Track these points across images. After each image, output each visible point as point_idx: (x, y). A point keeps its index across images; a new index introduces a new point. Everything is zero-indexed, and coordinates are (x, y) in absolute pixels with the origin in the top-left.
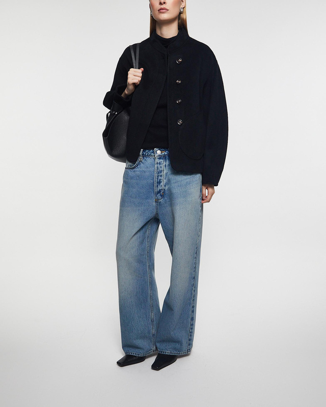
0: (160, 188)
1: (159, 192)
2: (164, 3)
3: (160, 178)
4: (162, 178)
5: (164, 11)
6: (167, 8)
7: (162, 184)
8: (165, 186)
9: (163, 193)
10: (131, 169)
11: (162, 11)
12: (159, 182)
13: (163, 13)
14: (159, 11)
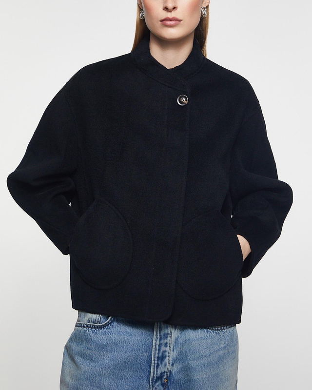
0: (162, 369)
1: (160, 378)
2: (174, 8)
3: (163, 348)
4: (168, 349)
5: (172, 23)
6: (179, 17)
7: (167, 360)
8: (173, 365)
9: (167, 378)
10: (96, 327)
11: (168, 23)
12: (162, 358)
13: (171, 26)
14: (162, 21)
